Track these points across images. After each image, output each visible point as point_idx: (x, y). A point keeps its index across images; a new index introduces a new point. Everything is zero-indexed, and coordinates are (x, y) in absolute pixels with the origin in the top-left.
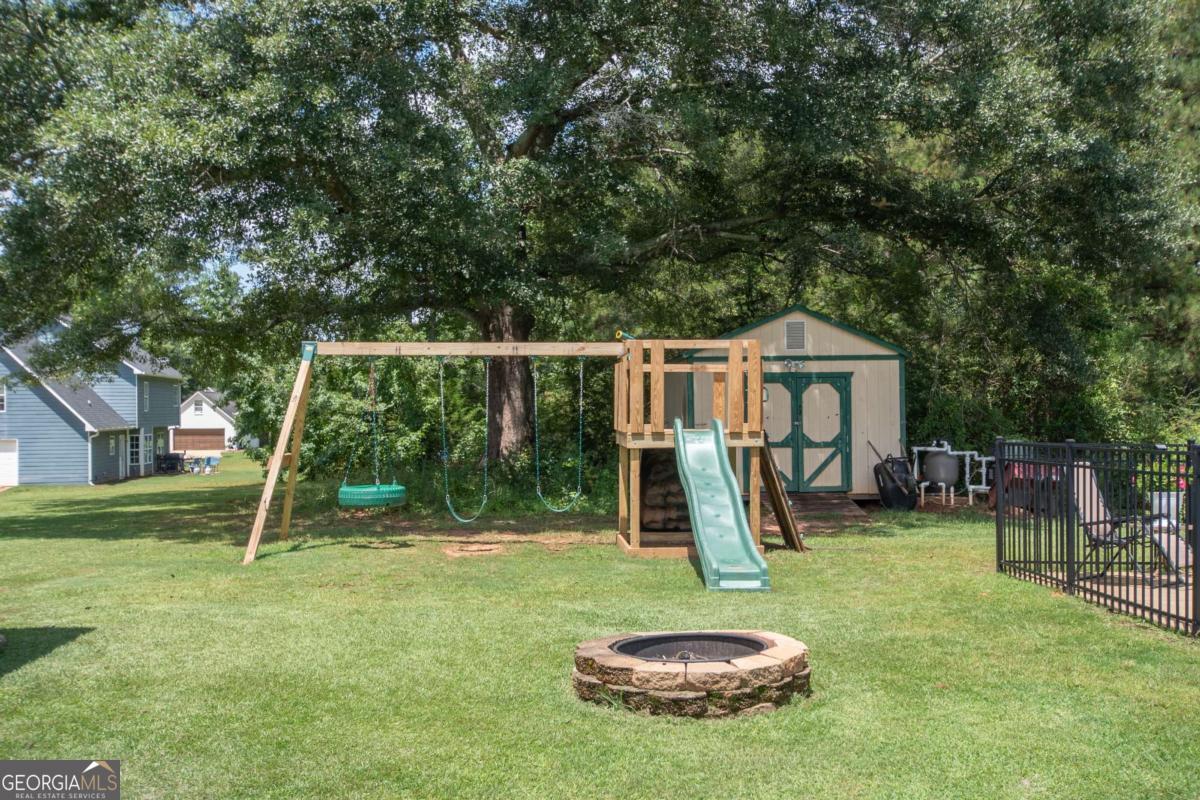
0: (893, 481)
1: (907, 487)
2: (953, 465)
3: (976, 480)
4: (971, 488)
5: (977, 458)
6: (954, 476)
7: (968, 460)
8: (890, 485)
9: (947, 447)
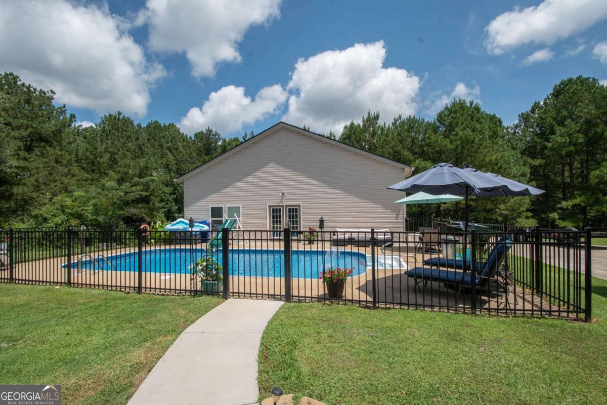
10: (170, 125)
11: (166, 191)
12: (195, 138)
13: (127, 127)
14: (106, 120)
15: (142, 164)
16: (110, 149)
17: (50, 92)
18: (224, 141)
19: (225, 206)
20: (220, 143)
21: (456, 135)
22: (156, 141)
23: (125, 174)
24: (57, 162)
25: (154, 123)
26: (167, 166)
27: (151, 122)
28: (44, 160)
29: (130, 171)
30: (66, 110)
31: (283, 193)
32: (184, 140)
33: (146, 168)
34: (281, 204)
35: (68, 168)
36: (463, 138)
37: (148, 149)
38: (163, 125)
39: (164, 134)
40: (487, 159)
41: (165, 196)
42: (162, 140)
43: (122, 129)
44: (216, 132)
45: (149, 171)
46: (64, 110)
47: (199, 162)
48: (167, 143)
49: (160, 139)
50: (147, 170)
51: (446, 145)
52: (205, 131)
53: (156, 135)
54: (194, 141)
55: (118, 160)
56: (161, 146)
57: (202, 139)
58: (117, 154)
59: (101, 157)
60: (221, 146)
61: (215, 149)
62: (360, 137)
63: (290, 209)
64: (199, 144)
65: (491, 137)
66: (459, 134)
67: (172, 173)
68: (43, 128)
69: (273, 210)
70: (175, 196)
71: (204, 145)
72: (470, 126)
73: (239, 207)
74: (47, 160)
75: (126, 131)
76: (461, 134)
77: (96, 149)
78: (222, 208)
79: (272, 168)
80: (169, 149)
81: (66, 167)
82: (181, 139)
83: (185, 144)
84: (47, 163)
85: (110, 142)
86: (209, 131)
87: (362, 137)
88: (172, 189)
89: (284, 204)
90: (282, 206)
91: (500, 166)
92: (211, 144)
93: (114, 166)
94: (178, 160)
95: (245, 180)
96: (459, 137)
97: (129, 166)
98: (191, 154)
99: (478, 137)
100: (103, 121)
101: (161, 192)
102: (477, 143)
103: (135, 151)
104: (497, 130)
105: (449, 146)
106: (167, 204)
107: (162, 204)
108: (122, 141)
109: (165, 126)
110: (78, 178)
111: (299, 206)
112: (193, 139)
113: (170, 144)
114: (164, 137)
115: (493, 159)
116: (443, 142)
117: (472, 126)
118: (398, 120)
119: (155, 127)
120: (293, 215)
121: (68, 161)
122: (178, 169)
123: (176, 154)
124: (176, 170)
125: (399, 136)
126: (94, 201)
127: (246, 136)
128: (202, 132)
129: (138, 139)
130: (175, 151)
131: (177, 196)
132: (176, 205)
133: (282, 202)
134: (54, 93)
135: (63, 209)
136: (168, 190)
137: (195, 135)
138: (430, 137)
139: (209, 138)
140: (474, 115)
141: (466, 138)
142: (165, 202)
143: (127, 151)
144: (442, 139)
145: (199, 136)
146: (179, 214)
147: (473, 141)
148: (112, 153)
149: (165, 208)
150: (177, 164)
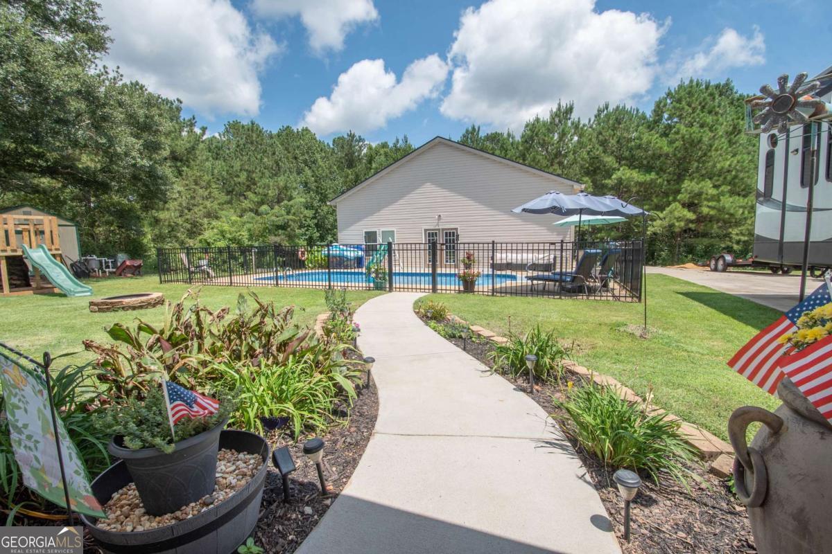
0: (80, 268)
1: (87, 270)
2: (98, 263)
3: (108, 267)
4: (107, 270)
5: (107, 260)
6: (99, 266)
7: (103, 261)
8: (79, 270)
9: (95, 257)
10: (303, 130)
11: (307, 215)
12: (333, 145)
13: (262, 140)
14: (230, 128)
15: (282, 184)
16: (246, 167)
17: (176, 102)
18: (370, 148)
19: (379, 231)
20: (365, 151)
21: (677, 133)
22: (289, 152)
23: (265, 195)
24: (196, 184)
25: (286, 129)
26: (306, 184)
27: (282, 128)
28: (184, 182)
29: (270, 192)
30: (196, 122)
31: (440, 216)
32: (321, 150)
33: (286, 188)
34: (437, 228)
35: (208, 191)
36: (687, 136)
37: (285, 165)
38: (296, 131)
39: (298, 144)
40: (719, 166)
41: (305, 220)
42: (297, 152)
43: (256, 142)
44: (360, 137)
45: (290, 191)
46: (194, 122)
47: (341, 177)
48: (303, 154)
49: (295, 150)
50: (286, 190)
51: (661, 148)
52: (346, 136)
53: (289, 144)
54: (333, 149)
55: (256, 179)
56: (296, 158)
57: (343, 147)
58: (253, 172)
59: (238, 176)
60: (366, 155)
61: (360, 160)
62: (544, 140)
63: (446, 233)
64: (339, 153)
65: (728, 134)
66: (681, 132)
67: (311, 192)
68: (177, 145)
69: (429, 233)
70: (316, 221)
71: (346, 155)
72: (697, 120)
73: (393, 231)
74: (187, 182)
75: (261, 145)
76: (684, 131)
77: (232, 167)
78: (376, 232)
79: (428, 188)
80: (305, 162)
81: (206, 189)
82: (319, 149)
83: (323, 154)
84: (187, 185)
85: (245, 158)
86: (352, 136)
87: (546, 139)
88: (314, 212)
89: (441, 227)
90: (439, 230)
91: (734, 175)
92: (354, 153)
93: (252, 186)
94: (317, 177)
95: (401, 202)
96: (680, 136)
97: (269, 186)
98: (331, 167)
99: (708, 134)
100: (227, 128)
101: (302, 216)
102: (706, 143)
103: (272, 168)
104: (738, 123)
105: (665, 148)
106: (307, 230)
107: (303, 230)
108: (259, 157)
109: (298, 132)
110: (219, 202)
111: (456, 229)
112: (332, 146)
113: (306, 157)
114: (298, 147)
115: (727, 166)
116: (657, 143)
117: (701, 119)
118: (604, 111)
119: (287, 135)
120: (450, 239)
121: (208, 183)
122: (317, 187)
123: (315, 169)
124: (315, 188)
125: (600, 136)
126: (248, 226)
127: (398, 141)
128: (342, 138)
129: (274, 154)
130: (314, 165)
131: (318, 221)
132: (318, 231)
133: (438, 225)
134: (181, 102)
135: (222, 233)
136: (309, 213)
137: (334, 141)
138: (642, 136)
139: (351, 144)
140: (706, 104)
141: (690, 137)
142: (306, 228)
143: (265, 169)
144: (657, 138)
145: (339, 142)
146: (321, 242)
147: (700, 141)
148: (249, 172)
149: (306, 235)
150: (316, 181)
